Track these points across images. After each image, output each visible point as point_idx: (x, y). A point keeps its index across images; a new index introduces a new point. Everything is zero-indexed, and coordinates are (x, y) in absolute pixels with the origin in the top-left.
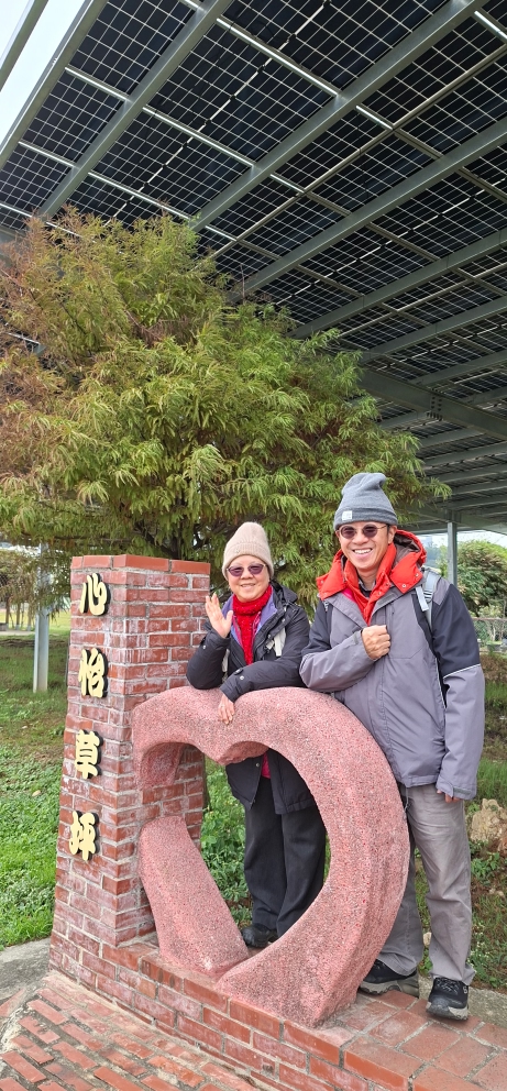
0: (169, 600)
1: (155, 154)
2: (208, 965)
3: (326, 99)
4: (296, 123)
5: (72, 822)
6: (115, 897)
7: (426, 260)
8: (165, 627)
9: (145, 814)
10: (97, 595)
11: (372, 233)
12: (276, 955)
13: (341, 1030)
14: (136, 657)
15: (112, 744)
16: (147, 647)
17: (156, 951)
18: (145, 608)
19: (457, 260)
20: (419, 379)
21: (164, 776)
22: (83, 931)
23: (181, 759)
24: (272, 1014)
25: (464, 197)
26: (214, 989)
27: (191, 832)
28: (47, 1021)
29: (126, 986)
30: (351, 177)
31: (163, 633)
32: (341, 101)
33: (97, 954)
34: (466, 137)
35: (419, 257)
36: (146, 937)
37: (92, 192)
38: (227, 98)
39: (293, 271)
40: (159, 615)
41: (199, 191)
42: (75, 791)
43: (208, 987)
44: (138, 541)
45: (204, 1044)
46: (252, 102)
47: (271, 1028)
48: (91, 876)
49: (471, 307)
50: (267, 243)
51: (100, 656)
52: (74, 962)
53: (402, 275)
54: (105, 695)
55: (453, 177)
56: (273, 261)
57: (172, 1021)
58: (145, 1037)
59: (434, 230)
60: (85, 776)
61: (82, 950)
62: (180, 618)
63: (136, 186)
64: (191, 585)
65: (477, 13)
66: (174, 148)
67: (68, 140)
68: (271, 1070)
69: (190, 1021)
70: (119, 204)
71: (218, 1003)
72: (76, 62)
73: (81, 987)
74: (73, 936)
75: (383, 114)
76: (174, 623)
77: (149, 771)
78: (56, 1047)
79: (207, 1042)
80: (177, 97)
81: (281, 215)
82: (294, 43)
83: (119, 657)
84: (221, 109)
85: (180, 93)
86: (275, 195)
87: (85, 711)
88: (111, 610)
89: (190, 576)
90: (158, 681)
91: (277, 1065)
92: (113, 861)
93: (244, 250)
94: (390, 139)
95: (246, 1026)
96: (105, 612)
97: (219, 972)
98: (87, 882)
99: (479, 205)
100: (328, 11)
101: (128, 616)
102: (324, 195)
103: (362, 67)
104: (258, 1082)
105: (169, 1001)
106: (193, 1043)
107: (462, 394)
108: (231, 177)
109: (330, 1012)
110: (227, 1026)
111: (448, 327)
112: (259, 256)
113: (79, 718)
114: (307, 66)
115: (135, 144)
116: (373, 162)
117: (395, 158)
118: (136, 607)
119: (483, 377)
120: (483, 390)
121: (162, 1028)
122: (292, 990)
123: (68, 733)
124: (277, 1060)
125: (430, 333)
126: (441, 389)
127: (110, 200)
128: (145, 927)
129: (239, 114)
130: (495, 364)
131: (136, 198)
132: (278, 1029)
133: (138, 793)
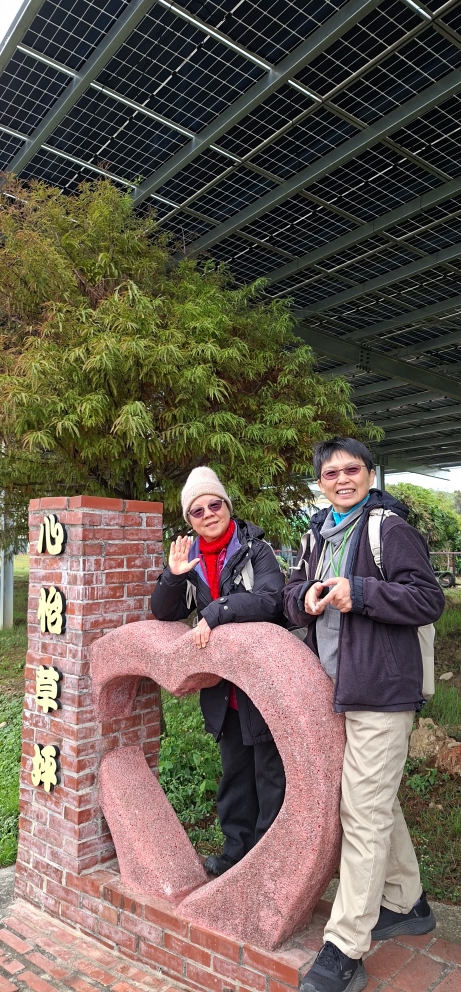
0: (123, 539)
1: (103, 127)
2: (168, 890)
3: (260, 73)
4: (233, 96)
5: (33, 756)
6: (77, 827)
7: (354, 225)
8: (120, 565)
9: (104, 745)
10: (54, 535)
11: (304, 199)
12: (234, 880)
13: (299, 952)
14: (93, 593)
15: (71, 679)
16: (104, 584)
17: (117, 878)
18: (100, 546)
19: (382, 225)
20: (349, 335)
21: (122, 707)
22: (47, 860)
23: (138, 691)
24: (232, 938)
25: (389, 165)
26: (175, 914)
27: (149, 760)
28: (13, 950)
29: (89, 913)
30: (284, 148)
31: (118, 570)
32: (274, 75)
33: (61, 882)
34: (389, 108)
35: (348, 221)
36: (107, 864)
37: (45, 164)
38: (169, 74)
39: (233, 236)
40: (115, 553)
41: (144, 162)
42: (36, 725)
43: (168, 912)
44: (92, 484)
45: (165, 969)
46: (192, 78)
47: (231, 952)
48: (53, 806)
49: (395, 268)
50: (209, 210)
51: (58, 594)
52: (38, 890)
53: (331, 238)
54: (63, 632)
55: (377, 146)
56: (214, 227)
57: (134, 946)
58: (108, 963)
59: (361, 196)
60: (46, 710)
61: (46, 878)
62: (134, 555)
63: (86, 158)
64: (144, 524)
66: (121, 122)
67: (22, 115)
69: (152, 947)
70: (71, 175)
71: (179, 927)
72: (28, 41)
73: (46, 914)
74: (37, 865)
75: (313, 88)
76: (129, 561)
77: (107, 704)
78: (21, 977)
79: (169, 967)
80: (122, 73)
81: (221, 184)
82: (230, 21)
83: (76, 595)
84: (163, 84)
85: (125, 70)
86: (215, 165)
87: (44, 647)
88: (67, 549)
89: (143, 515)
90: (114, 617)
91: (238, 989)
92: (74, 792)
93: (188, 217)
94: (320, 111)
95: (206, 950)
96: (63, 552)
97: (179, 897)
98: (49, 812)
99: (402, 173)
101: (84, 554)
102: (260, 165)
103: (293, 43)
105: (131, 927)
106: (155, 968)
107: (387, 348)
108: (174, 148)
109: (288, 934)
110: (188, 951)
111: (374, 286)
112: (201, 222)
113: (38, 654)
114: (242, 43)
115: (84, 118)
116: (305, 133)
117: (325, 129)
118: (92, 546)
119: (406, 332)
120: (407, 344)
121: (124, 953)
122: (250, 914)
123: (29, 669)
124: (238, 982)
125: (359, 292)
126: (369, 343)
127: (63, 171)
128: (106, 854)
129: (180, 89)
130: (417, 320)
131: (86, 169)
132: (237, 953)
133: (98, 725)
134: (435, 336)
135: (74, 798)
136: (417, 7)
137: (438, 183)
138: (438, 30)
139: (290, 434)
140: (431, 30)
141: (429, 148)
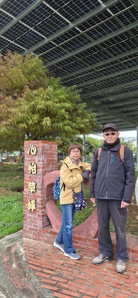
0: (50, 151)
1: (20, 32)
3: (67, 24)
4: (59, 29)
5: (28, 203)
6: (42, 218)
8: (49, 157)
9: (47, 200)
10: (33, 150)
11: (74, 58)
14: (44, 164)
15: (39, 184)
16: (46, 162)
17: (52, 229)
19: (94, 66)
21: (50, 191)
22: (32, 227)
24: (84, 237)
25: (98, 51)
29: (45, 238)
30: (70, 44)
31: (49, 159)
32: (71, 25)
33: (37, 232)
34: (100, 37)
35: (85, 65)
36: (48, 227)
38: (42, 20)
39: (52, 66)
40: (48, 155)
41: (30, 43)
42: (28, 196)
46: (48, 23)
47: (84, 240)
48: (34, 214)
49: (95, 78)
50: (46, 58)
51: (35, 164)
52: (30, 234)
53: (80, 69)
54: (36, 173)
55: (96, 46)
56: (47, 63)
59: (89, 58)
60: (32, 192)
61: (32, 231)
62: (52, 155)
63: (12, 40)
64: (54, 147)
65: (107, 9)
66: (26, 31)
68: (84, 249)
70: (7, 44)
73: (33, 240)
74: (30, 229)
75: (81, 29)
76: (51, 156)
77: (47, 190)
78: (34, 251)
80: (28, 19)
81: (51, 51)
82: (61, 9)
83: (40, 165)
84: (39, 23)
86: (50, 46)
87: (30, 177)
88: (37, 153)
89: (54, 145)
90: (48, 170)
91: (85, 248)
92: (41, 210)
94: (82, 35)
95: (77, 241)
98: (33, 216)
99: (101, 53)
100: (71, 2)
101: (42, 155)
102: (63, 47)
103: (77, 17)
104: (81, 252)
108: (40, 40)
109: (96, 235)
111: (89, 82)
113: (28, 179)
114: (63, 15)
115: (14, 29)
116: (77, 40)
117: (82, 40)
118: (44, 153)
119: (96, 95)
120: (96, 99)
122: (88, 232)
123: (25, 183)
124: (85, 247)
125: (85, 84)
126: (86, 98)
127: (5, 43)
129: (44, 25)
130: (99, 92)
131: (12, 43)
132: (85, 240)
133: (45, 195)
134: (103, 97)
135: (41, 212)
136: (111, 13)
137: (110, 57)
138: (115, 19)
139: (83, 126)
140: (114, 19)
141: (109, 48)
